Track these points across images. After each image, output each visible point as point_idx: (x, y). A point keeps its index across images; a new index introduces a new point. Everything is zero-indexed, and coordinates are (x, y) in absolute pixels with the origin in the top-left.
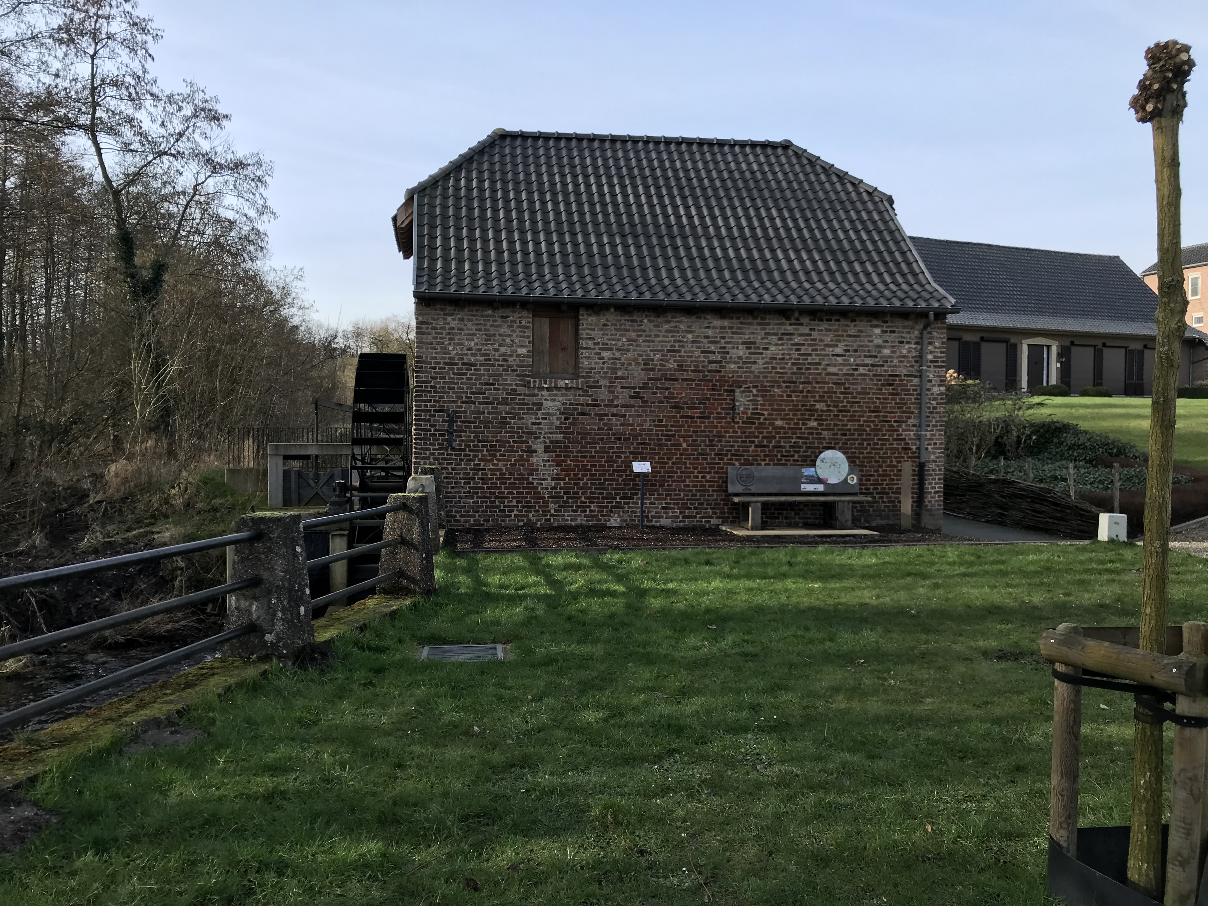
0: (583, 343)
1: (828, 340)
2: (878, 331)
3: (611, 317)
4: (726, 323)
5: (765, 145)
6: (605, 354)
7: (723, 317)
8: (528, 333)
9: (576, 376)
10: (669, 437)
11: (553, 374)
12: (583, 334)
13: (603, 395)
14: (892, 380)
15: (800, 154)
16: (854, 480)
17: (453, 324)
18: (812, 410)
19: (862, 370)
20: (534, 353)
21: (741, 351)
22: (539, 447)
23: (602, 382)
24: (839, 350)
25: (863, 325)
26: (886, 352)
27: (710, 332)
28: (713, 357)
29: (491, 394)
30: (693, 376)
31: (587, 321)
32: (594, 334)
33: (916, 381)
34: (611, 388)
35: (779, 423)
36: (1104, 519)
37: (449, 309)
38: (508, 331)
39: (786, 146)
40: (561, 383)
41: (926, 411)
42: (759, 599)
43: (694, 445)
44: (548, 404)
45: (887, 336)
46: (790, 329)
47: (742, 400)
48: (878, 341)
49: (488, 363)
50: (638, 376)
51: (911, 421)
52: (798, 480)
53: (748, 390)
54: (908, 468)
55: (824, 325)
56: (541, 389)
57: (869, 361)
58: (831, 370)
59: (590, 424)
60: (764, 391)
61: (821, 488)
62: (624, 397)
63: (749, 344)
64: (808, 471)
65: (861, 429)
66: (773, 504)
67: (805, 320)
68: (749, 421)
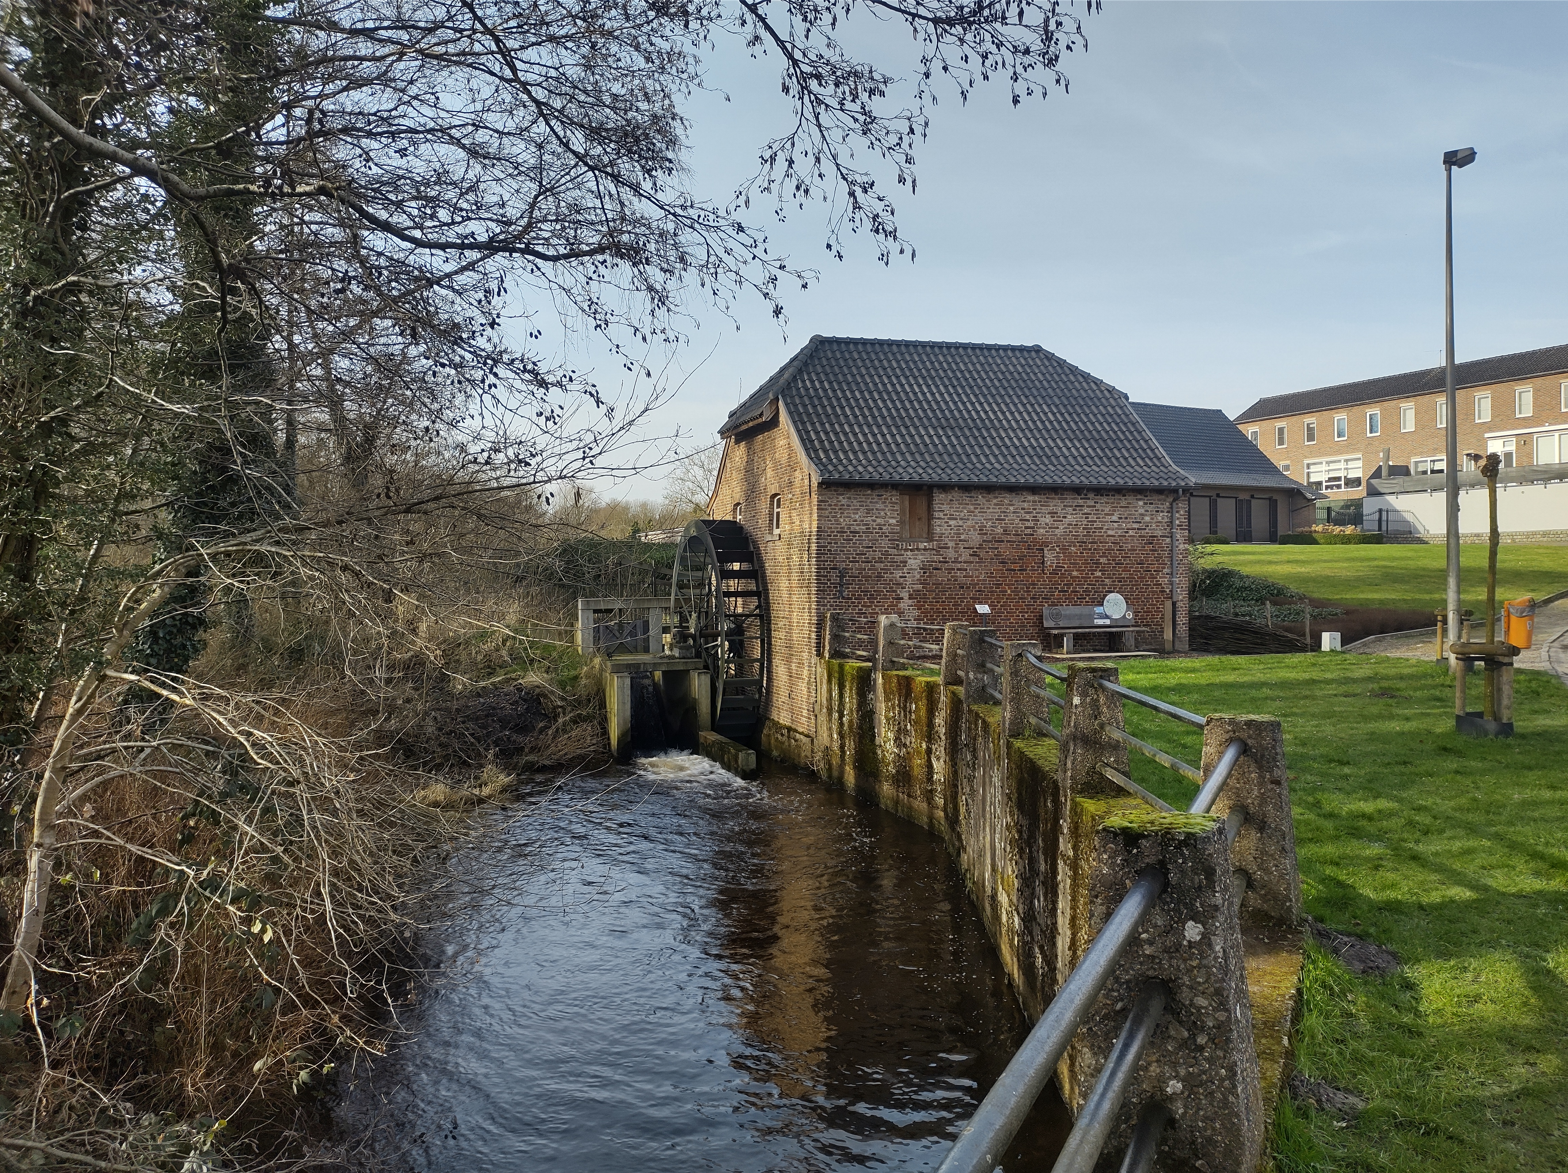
0: (936, 514)
1: (1107, 510)
2: (1141, 503)
3: (956, 494)
4: (1036, 498)
5: (1022, 349)
6: (952, 522)
7: (1034, 493)
8: (897, 507)
9: (930, 539)
10: (998, 585)
11: (912, 539)
12: (936, 507)
13: (951, 554)
14: (1152, 540)
15: (1050, 357)
16: (1130, 616)
17: (844, 502)
18: (1098, 563)
19: (1131, 533)
20: (901, 523)
21: (1048, 519)
22: (905, 595)
23: (951, 544)
24: (1115, 518)
25: (1131, 499)
26: (1147, 519)
27: (1026, 505)
28: (1028, 524)
29: (870, 554)
30: (1014, 538)
31: (939, 498)
32: (944, 507)
33: (1168, 540)
34: (956, 548)
35: (1075, 573)
36: (1326, 637)
37: (841, 490)
38: (882, 506)
39: (1037, 349)
40: (921, 546)
41: (1175, 563)
43: (1016, 591)
44: (911, 562)
45: (1148, 507)
46: (1081, 502)
47: (1049, 557)
48: (1142, 511)
49: (868, 531)
50: (975, 538)
51: (1166, 571)
52: (1091, 617)
53: (1053, 549)
54: (1169, 604)
55: (1104, 499)
56: (906, 550)
57: (1136, 526)
58: (1110, 532)
59: (942, 577)
60: (1064, 549)
61: (1108, 622)
62: (965, 555)
63: (1053, 514)
64: (1098, 610)
65: (1131, 578)
66: (1084, 634)
67: (1091, 495)
68: (1054, 573)
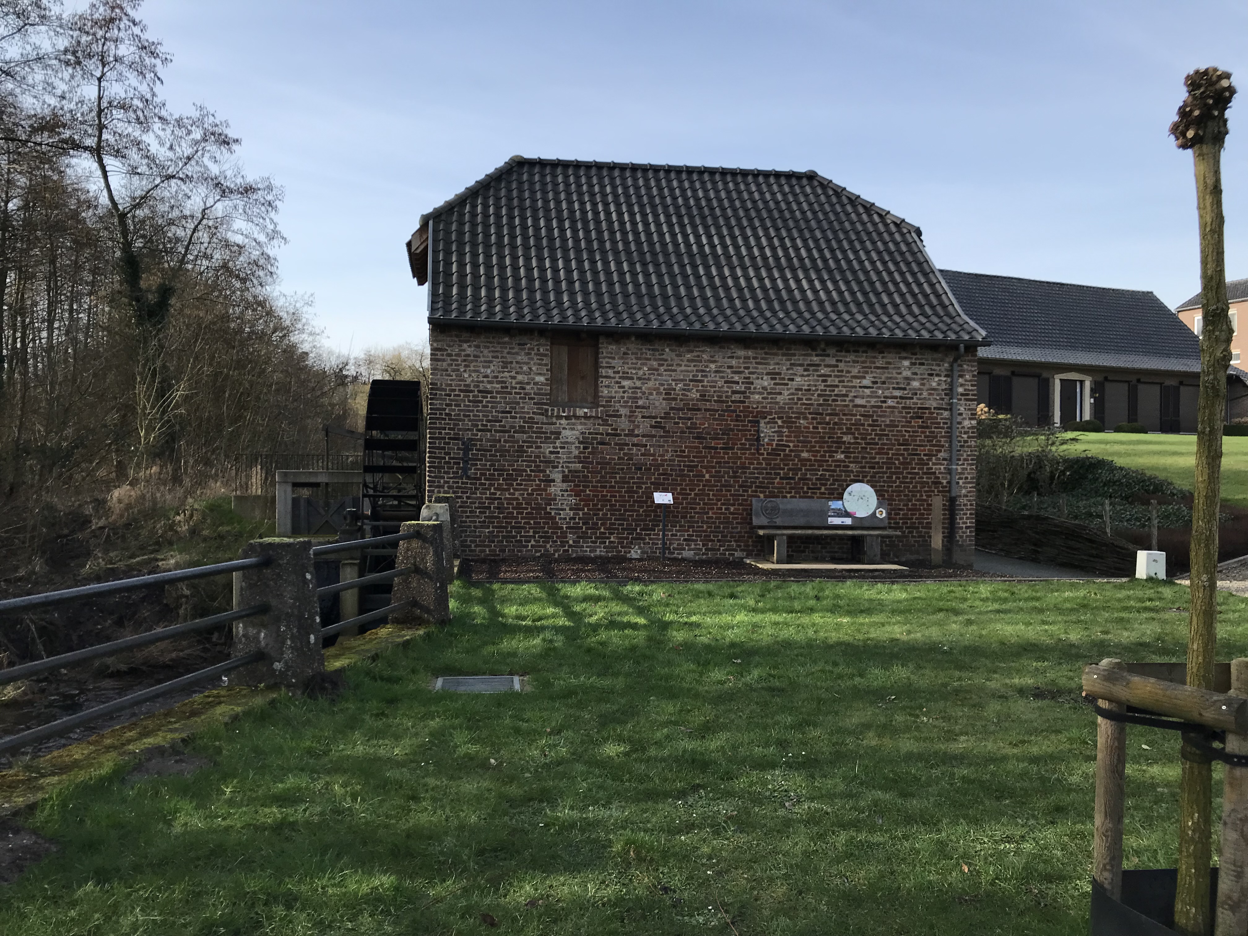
0: (603, 372)
1: (855, 371)
2: (906, 363)
3: (632, 346)
4: (750, 353)
5: (790, 176)
6: (626, 383)
7: (747, 347)
8: (546, 361)
9: (595, 404)
10: (691, 468)
11: (572, 403)
12: (604, 362)
13: (624, 424)
14: (920, 413)
15: (825, 185)
16: (882, 514)
17: (469, 351)
18: (840, 442)
19: (890, 402)
20: (553, 381)
21: (766, 382)
22: (557, 476)
23: (623, 411)
24: (866, 382)
25: (891, 357)
26: (916, 384)
27: (734, 362)
28: (737, 388)
29: (507, 422)
30: (716, 406)
31: (608, 349)
32: (613, 363)
33: (946, 414)
34: (631, 417)
35: (805, 455)
36: (1142, 556)
37: (465, 335)
38: (526, 359)
39: (811, 176)
40: (580, 412)
41: (956, 445)
42: (787, 633)
43: (718, 476)
44: (566, 433)
45: (915, 369)
46: (816, 360)
47: (767, 431)
48: (907, 373)
49: (504, 391)
50: (660, 405)
51: (942, 455)
52: (824, 513)
53: (773, 421)
54: (938, 502)
55: (851, 357)
56: (559, 417)
57: (897, 393)
58: (859, 401)
59: (610, 454)
60: (788, 422)
61: (848, 521)
62: (644, 427)
63: (773, 375)
64: (835, 505)
65: (889, 463)
66: (800, 537)
67: (831, 351)
68: (774, 453)
